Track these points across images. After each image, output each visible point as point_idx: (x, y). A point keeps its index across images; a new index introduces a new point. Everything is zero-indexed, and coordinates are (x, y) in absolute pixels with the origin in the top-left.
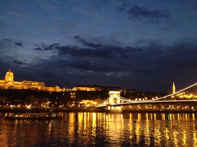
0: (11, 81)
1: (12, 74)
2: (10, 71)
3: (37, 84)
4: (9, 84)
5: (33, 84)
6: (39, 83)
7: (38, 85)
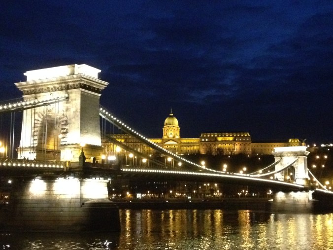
0: (174, 137)
1: (176, 122)
2: (171, 117)
3: (231, 139)
4: (169, 145)
5: (220, 139)
6: (236, 136)
7: (234, 140)
